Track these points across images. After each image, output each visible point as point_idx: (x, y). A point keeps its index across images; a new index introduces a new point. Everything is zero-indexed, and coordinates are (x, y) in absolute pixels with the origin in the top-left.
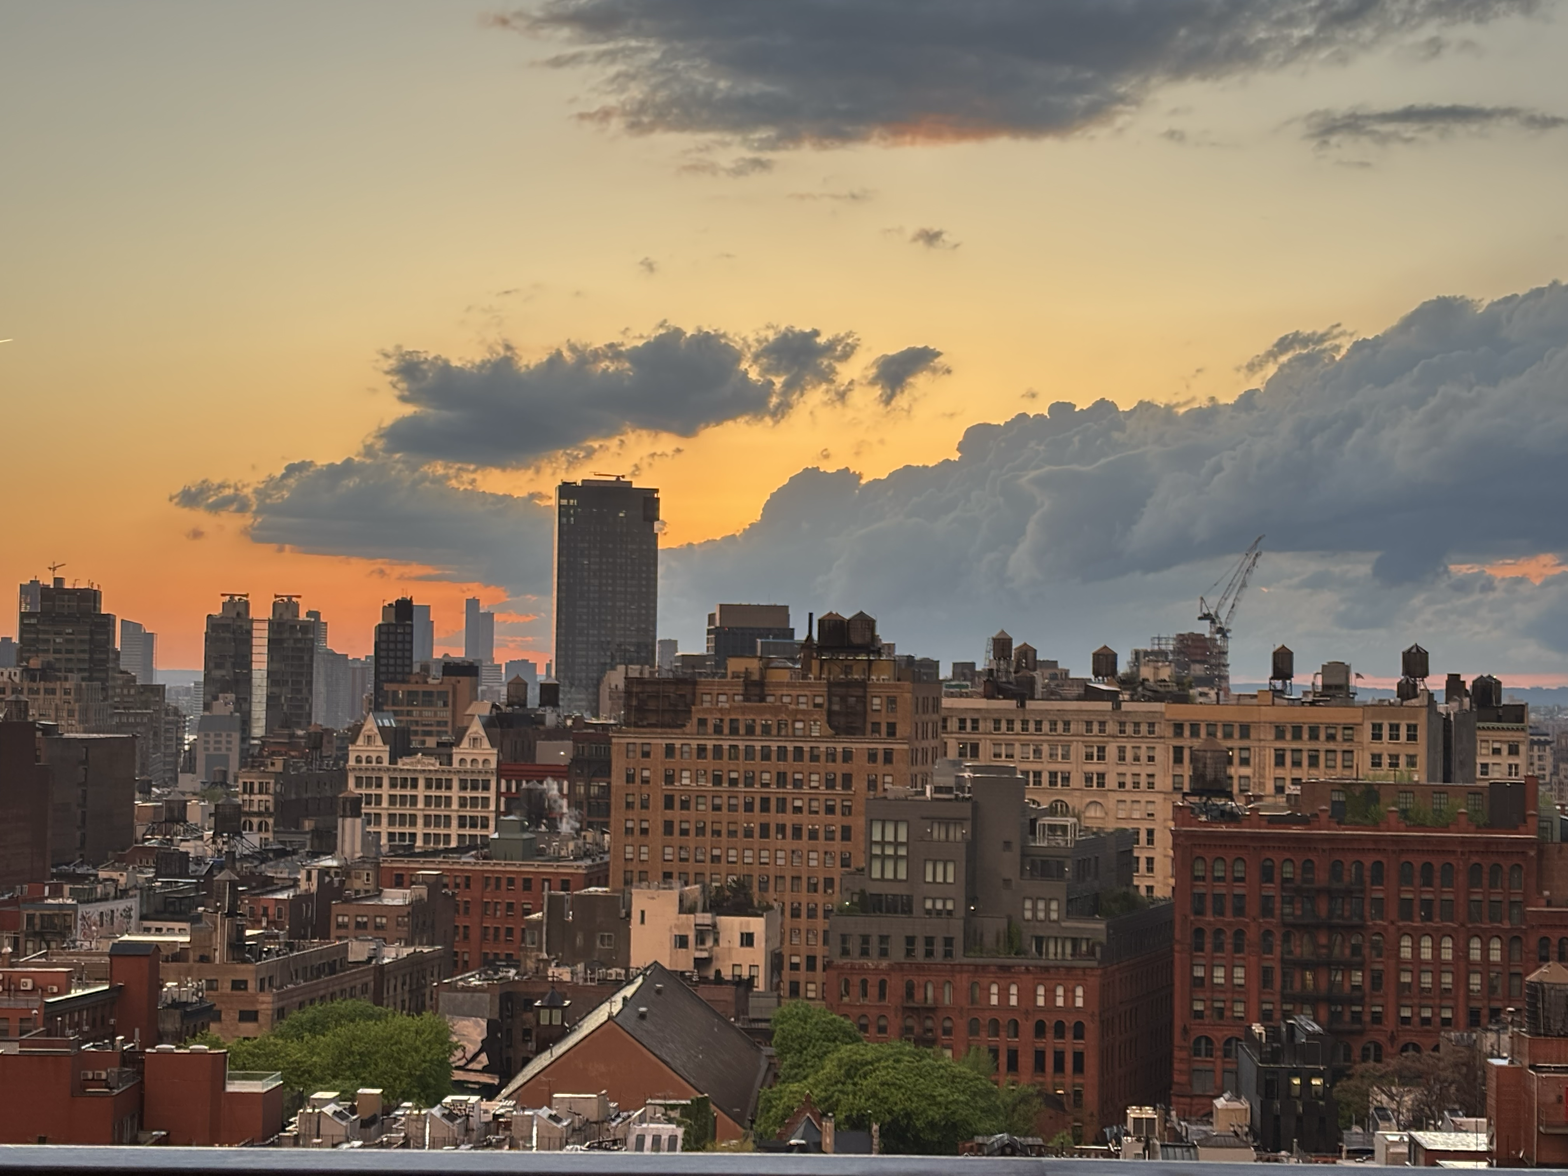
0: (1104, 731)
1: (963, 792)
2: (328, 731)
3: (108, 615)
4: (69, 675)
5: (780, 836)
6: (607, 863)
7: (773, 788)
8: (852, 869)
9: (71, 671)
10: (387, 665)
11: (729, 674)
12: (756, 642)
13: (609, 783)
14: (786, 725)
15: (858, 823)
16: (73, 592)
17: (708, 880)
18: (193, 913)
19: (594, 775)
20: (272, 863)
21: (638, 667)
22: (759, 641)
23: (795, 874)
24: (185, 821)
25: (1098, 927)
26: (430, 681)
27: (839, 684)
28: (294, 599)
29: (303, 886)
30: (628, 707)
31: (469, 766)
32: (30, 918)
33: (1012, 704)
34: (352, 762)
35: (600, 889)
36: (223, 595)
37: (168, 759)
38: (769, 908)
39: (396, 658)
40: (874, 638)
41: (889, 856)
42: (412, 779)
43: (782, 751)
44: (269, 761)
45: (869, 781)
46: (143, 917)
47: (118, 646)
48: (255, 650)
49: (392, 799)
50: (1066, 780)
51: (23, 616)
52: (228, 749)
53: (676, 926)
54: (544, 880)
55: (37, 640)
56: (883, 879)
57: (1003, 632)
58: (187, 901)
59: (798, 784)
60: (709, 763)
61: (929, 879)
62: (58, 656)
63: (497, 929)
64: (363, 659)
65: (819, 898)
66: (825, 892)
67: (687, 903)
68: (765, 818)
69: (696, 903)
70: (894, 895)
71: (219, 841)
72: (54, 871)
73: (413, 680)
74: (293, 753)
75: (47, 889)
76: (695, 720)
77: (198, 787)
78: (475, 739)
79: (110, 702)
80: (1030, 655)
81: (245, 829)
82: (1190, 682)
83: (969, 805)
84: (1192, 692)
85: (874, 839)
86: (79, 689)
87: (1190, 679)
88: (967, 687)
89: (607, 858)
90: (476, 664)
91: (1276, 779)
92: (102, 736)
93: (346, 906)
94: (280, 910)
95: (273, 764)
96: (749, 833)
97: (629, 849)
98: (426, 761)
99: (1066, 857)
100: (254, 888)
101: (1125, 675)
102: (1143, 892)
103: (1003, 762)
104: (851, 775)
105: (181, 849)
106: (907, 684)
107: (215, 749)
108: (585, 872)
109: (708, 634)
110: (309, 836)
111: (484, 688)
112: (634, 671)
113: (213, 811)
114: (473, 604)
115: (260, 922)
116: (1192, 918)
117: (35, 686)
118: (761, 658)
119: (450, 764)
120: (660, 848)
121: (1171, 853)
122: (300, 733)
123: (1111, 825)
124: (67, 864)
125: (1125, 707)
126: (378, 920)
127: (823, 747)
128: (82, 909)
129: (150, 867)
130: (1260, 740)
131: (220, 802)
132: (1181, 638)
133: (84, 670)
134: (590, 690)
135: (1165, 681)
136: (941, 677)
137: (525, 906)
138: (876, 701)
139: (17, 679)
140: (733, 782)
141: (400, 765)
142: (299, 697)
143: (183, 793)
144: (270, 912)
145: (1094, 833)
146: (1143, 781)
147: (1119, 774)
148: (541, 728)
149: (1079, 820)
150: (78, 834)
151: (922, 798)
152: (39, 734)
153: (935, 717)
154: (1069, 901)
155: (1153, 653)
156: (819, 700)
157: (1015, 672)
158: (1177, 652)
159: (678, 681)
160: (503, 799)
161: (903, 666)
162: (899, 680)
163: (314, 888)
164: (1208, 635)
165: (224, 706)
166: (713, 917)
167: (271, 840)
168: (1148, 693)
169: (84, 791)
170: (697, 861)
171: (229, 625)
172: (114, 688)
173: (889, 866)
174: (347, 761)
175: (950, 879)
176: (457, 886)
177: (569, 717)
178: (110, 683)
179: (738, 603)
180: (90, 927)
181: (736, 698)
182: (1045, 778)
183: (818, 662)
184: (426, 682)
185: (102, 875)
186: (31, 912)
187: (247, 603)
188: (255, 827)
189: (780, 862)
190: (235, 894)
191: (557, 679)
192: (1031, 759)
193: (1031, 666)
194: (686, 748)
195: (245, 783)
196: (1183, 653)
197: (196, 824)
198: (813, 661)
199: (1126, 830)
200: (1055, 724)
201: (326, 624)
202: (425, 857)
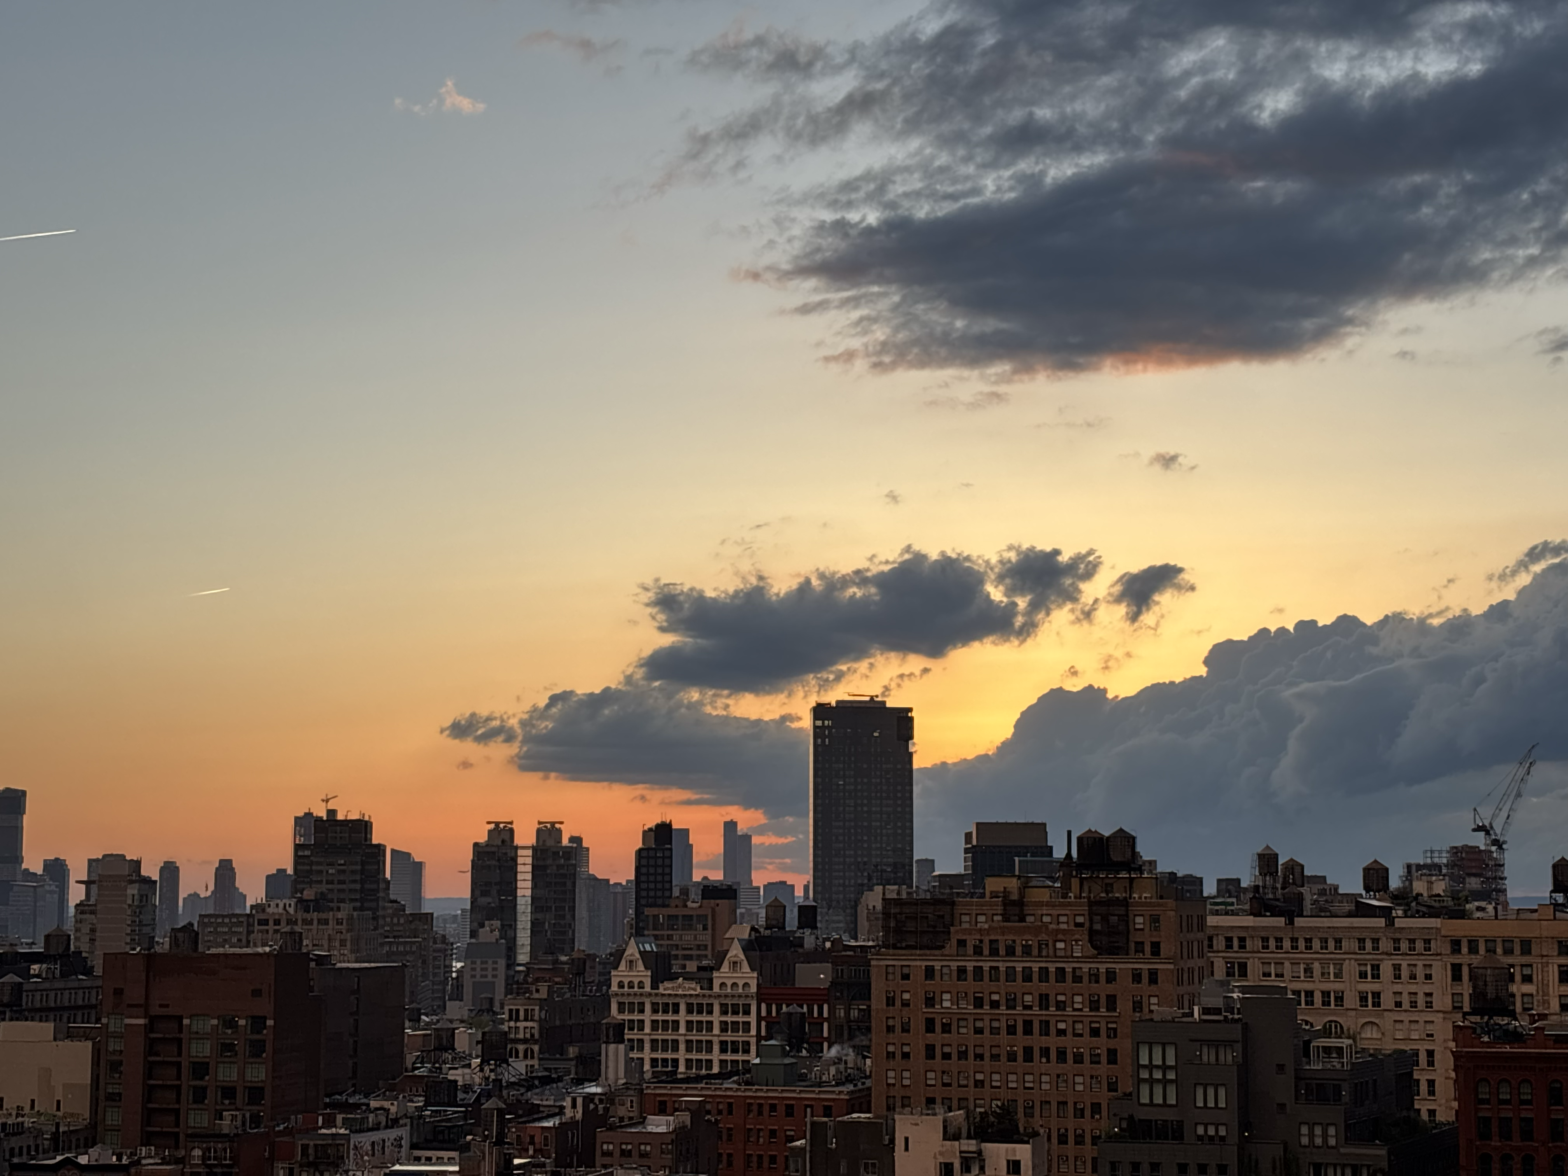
0: (1378, 949)
1: (1233, 1013)
2: (593, 957)
3: (378, 846)
4: (342, 905)
5: (1044, 1060)
6: (869, 1089)
7: (1036, 1010)
8: (1120, 1093)
9: (342, 901)
10: (648, 890)
11: (988, 894)
12: (1014, 861)
13: (869, 1006)
14: (1047, 945)
15: (1124, 1045)
16: (346, 822)
17: (972, 1107)
18: (462, 1141)
19: (853, 999)
20: (537, 1091)
21: (896, 887)
22: (1017, 859)
23: (1061, 1099)
24: (454, 1049)
25: (1379, 1153)
26: (689, 904)
27: (1100, 903)
28: (557, 826)
29: (569, 1113)
30: (886, 928)
31: (729, 990)
32: (305, 1148)
33: (1280, 921)
34: (614, 988)
35: (863, 1115)
36: (489, 823)
37: (435, 987)
38: (1036, 1134)
39: (655, 882)
40: (1135, 855)
41: (1158, 1081)
42: (674, 1004)
43: (1044, 972)
44: (534, 988)
45: (1134, 1002)
46: (413, 1146)
47: (388, 875)
48: (520, 877)
49: (655, 1024)
50: (1340, 999)
51: (297, 847)
52: (494, 976)
53: (941, 1153)
54: (807, 1106)
55: (310, 872)
56: (1151, 1104)
57: (1268, 847)
58: (455, 1130)
59: (1060, 1006)
60: (970, 985)
61: (1200, 1104)
62: (330, 886)
63: (760, 1157)
64: (624, 883)
65: (1087, 1124)
66: (1093, 1117)
67: (951, 1130)
68: (1028, 1041)
69: (960, 1129)
70: (1164, 1121)
71: (486, 1068)
72: (327, 1100)
73: (673, 903)
74: (557, 979)
75: (320, 1119)
76: (954, 942)
77: (466, 1015)
78: (735, 963)
79: (381, 931)
80: (1297, 870)
81: (511, 1057)
82: (1467, 897)
83: (1239, 1026)
84: (1468, 906)
85: (1141, 1062)
86: (350, 918)
87: (1466, 893)
88: (1232, 904)
89: (868, 1083)
90: (734, 887)
91: (1560, 996)
92: (373, 965)
93: (611, 1133)
94: (546, 1138)
95: (537, 991)
96: (1012, 1057)
97: (891, 1074)
98: (687, 986)
99: (1345, 1080)
100: (521, 1116)
101: (1398, 889)
102: (1425, 1116)
103: (1273, 981)
104: (1115, 996)
105: (450, 1078)
106: (1171, 903)
107: (482, 976)
108: (847, 1097)
109: (966, 853)
110: (574, 1063)
111: (743, 910)
112: (892, 891)
113: (480, 1039)
114: (730, 826)
115: (527, 1150)
116: (1478, 1143)
117: (308, 916)
118: (1019, 877)
119: (711, 988)
120: (922, 1072)
121: (1453, 1075)
122: (564, 958)
123: (1389, 1047)
124: (340, 1094)
125: (1399, 923)
126: (642, 1147)
127: (1085, 967)
128: (355, 1139)
129: (420, 1096)
130: (1543, 956)
131: (486, 1030)
132: (1455, 851)
133: (356, 900)
134: (848, 911)
135: (1439, 895)
136: (1205, 894)
137: (788, 1133)
138: (1139, 920)
139: (291, 911)
140: (995, 1005)
141: (661, 990)
142: (562, 922)
143: (451, 1021)
144: (537, 1140)
145: (1371, 1055)
146: (1421, 1001)
147: (1394, 993)
148: (800, 950)
149: (1354, 1039)
150: (350, 1063)
151: (1190, 1019)
152: (313, 964)
153: (1200, 935)
154: (1347, 1127)
155: (1425, 866)
156: (1080, 920)
157: (1283, 888)
158: (1450, 865)
159: (936, 902)
160: (763, 1024)
161: (1165, 884)
162: (1161, 897)
163: (579, 1116)
164: (1483, 848)
165: (490, 933)
166: (978, 1144)
167: (536, 1067)
168: (1424, 909)
169: (356, 1020)
170: (959, 1086)
171: (494, 853)
172: (384, 917)
173: (1158, 1090)
174: (609, 986)
175: (1222, 1104)
176: (720, 1112)
177: (828, 939)
178: (381, 913)
179: (994, 821)
180: (362, 1157)
181: (995, 918)
182: (1318, 998)
183: (1077, 880)
184: (686, 906)
185: (374, 1104)
186: (305, 1142)
187: (512, 831)
188: (521, 1055)
189: (1044, 1086)
190: (502, 1122)
191: (815, 900)
192: (1302, 978)
193: (1299, 882)
194: (945, 970)
195: (511, 1011)
196: (1456, 865)
197: (464, 1052)
198: (1073, 880)
199: (1405, 1051)
200: (1326, 942)
201: (588, 849)
202: (688, 1083)
